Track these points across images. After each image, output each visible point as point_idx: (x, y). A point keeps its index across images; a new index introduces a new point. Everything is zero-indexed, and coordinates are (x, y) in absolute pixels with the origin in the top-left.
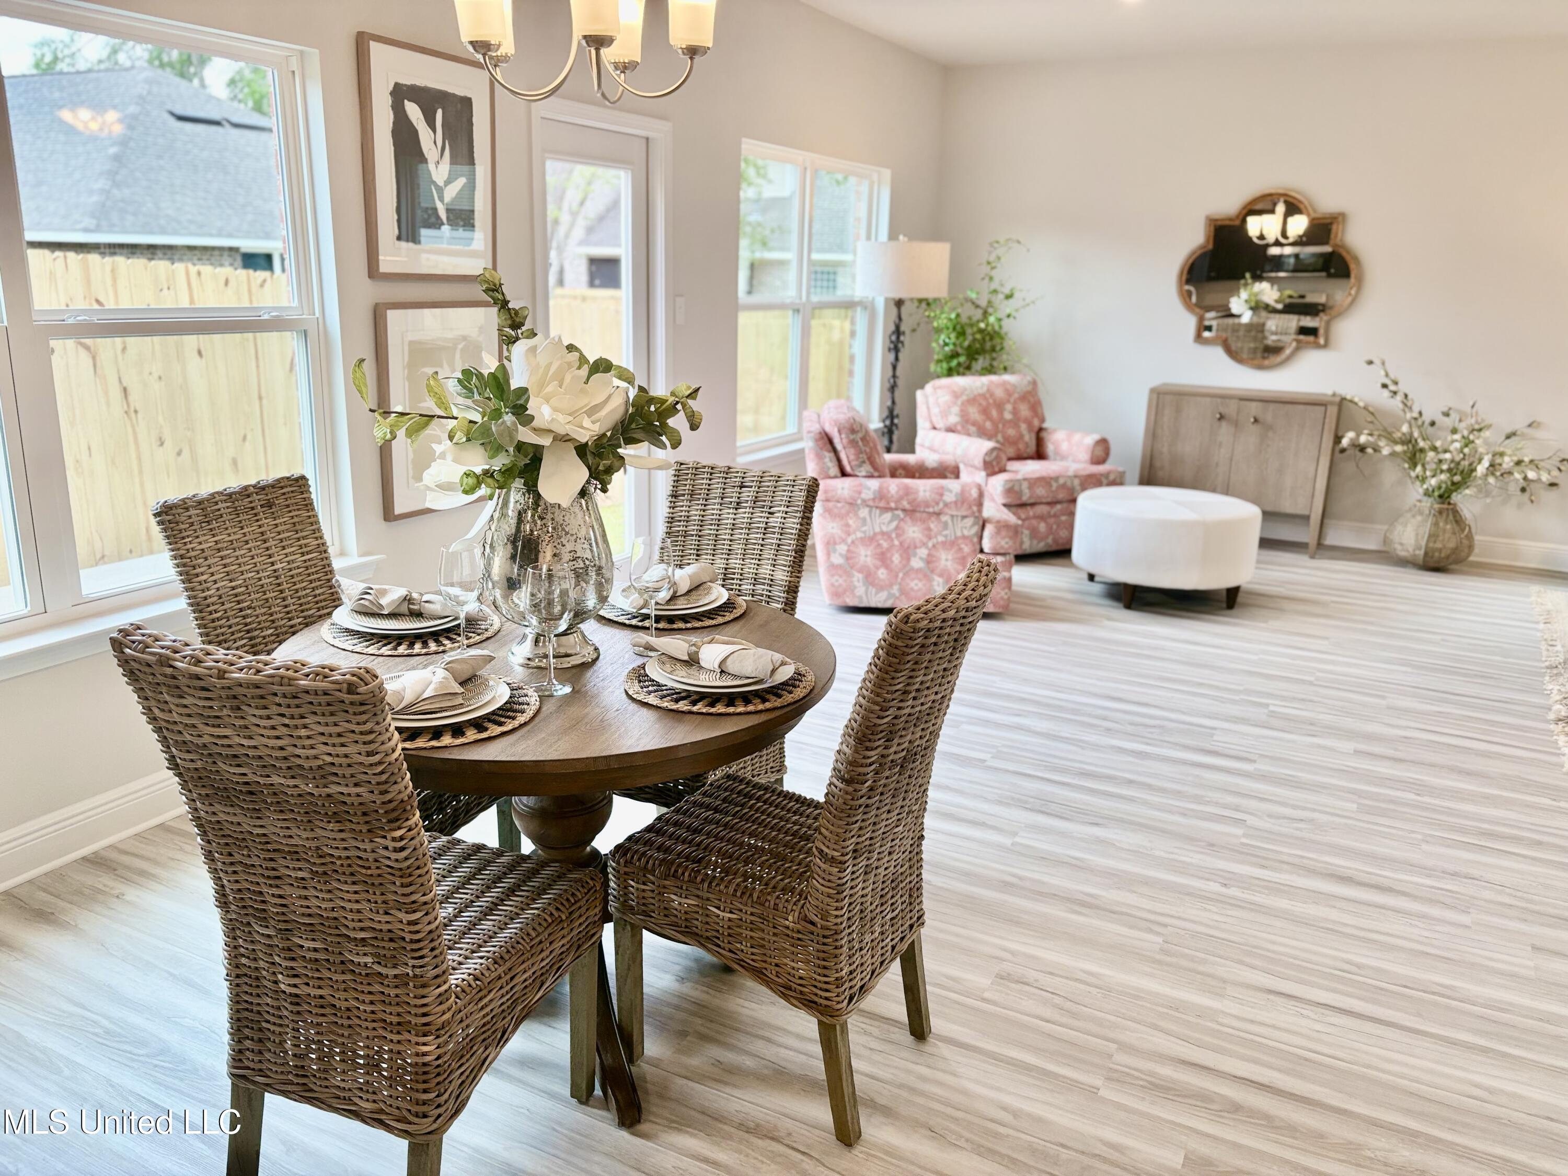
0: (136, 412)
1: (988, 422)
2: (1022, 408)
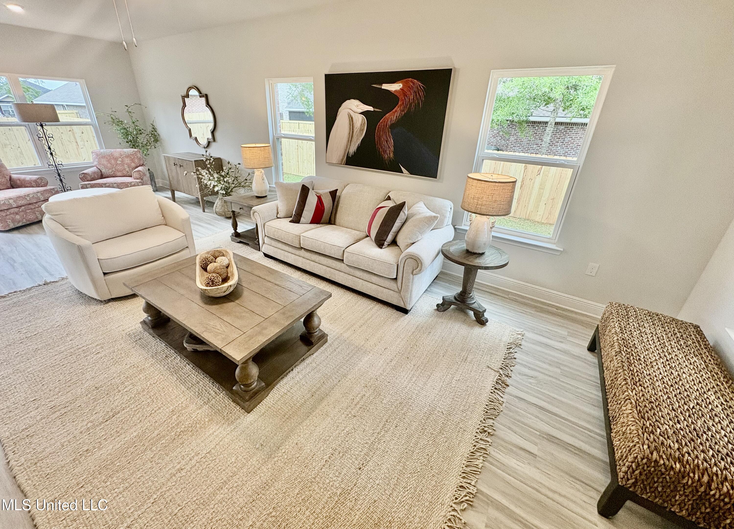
1: (109, 164)
2: (126, 160)
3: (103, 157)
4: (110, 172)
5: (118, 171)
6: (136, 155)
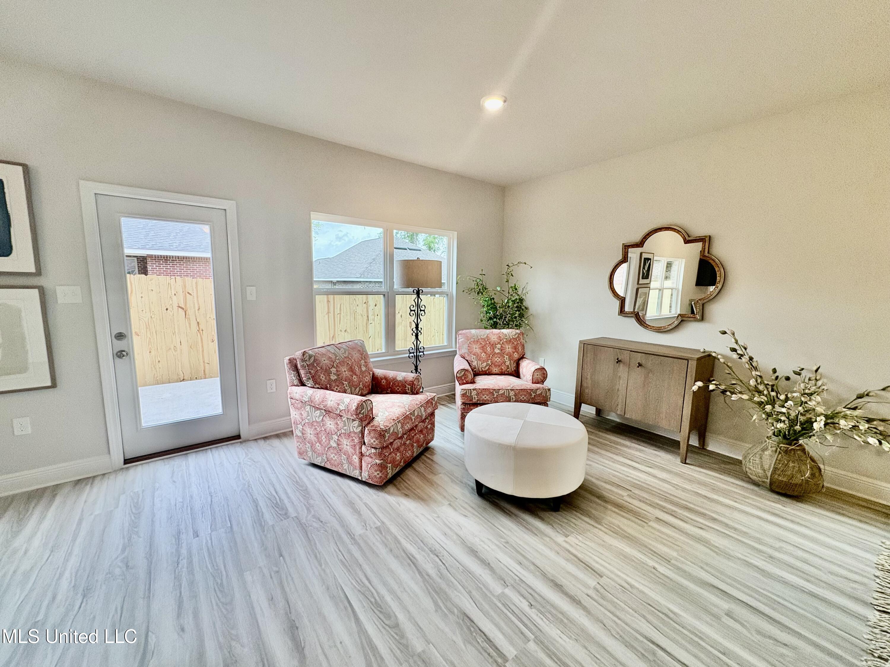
0: (202, 330)
1: (483, 354)
2: (507, 347)
3: (476, 342)
4: (484, 366)
5: (495, 366)
6: (519, 340)
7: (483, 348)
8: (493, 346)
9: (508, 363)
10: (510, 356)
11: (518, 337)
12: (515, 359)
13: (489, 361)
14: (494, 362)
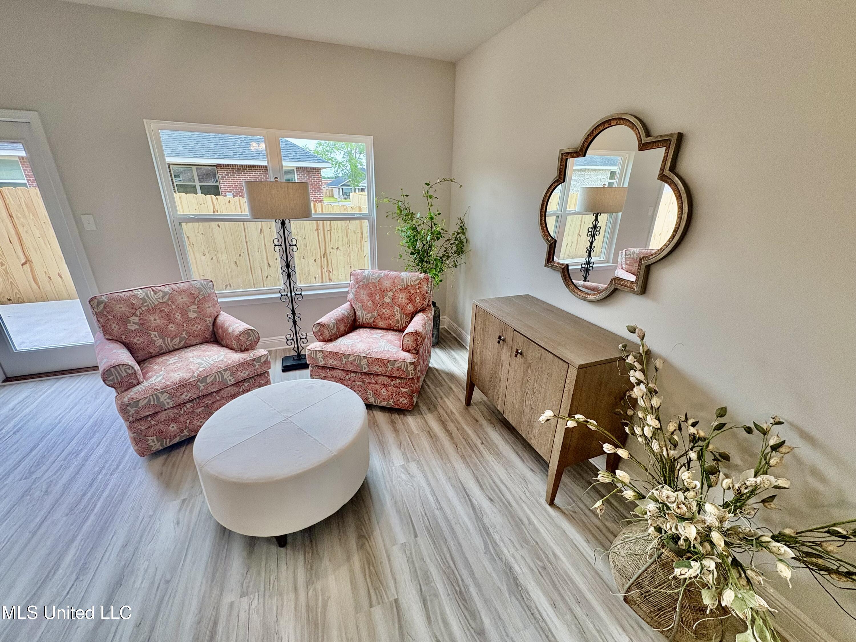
1: (370, 302)
2: (401, 296)
3: (365, 286)
4: (369, 318)
5: (382, 319)
6: (419, 287)
7: (371, 295)
8: (383, 292)
9: (398, 317)
10: (403, 308)
11: (419, 283)
12: (410, 312)
13: (376, 312)
14: (381, 313)
